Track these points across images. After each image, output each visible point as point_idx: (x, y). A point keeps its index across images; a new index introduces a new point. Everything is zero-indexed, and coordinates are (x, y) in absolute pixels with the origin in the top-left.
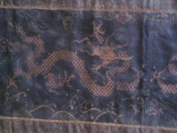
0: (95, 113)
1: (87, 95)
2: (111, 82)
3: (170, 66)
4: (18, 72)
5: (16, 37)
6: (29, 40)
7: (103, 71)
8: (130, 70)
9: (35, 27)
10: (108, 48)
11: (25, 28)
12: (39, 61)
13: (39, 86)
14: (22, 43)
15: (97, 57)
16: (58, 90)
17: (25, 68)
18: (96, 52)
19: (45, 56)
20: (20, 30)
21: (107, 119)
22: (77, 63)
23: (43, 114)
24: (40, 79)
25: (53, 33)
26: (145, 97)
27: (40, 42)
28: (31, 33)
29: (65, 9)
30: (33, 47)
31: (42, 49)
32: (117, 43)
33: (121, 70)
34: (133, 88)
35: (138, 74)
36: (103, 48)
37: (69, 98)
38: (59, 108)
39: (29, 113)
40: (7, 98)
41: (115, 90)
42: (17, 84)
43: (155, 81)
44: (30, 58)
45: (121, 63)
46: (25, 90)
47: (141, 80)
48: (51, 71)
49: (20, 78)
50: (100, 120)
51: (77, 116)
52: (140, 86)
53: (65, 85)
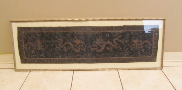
0: (76, 56)
1: (74, 52)
2: (79, 49)
3: (93, 44)
4: (57, 47)
5: (56, 39)
6: (59, 40)
7: (77, 46)
8: (84, 45)
9: (60, 37)
10: (78, 41)
11: (58, 37)
12: (62, 44)
13: (62, 50)
14: (58, 40)
15: (76, 43)
16: (67, 51)
17: (58, 46)
18: (75, 42)
19: (63, 43)
20: (57, 37)
21: (79, 57)
22: (71, 44)
23: (63, 57)
24: (62, 49)
25: (65, 38)
26: (87, 52)
27: (62, 40)
28: (60, 38)
29: (68, 32)
30: (60, 41)
31: (62, 42)
32: (80, 39)
33: (82, 45)
34: (84, 50)
35: (86, 46)
36: (77, 41)
37: (70, 53)
38: (67, 55)
39: (60, 57)
40: (55, 54)
41: (80, 50)
42: (57, 50)
43: (90, 48)
44: (60, 44)
45: (81, 44)
46: (59, 52)
47: (86, 48)
48: (65, 47)
49: (57, 49)
50: (77, 58)
51: (72, 57)
52: (86, 49)
53: (68, 50)
